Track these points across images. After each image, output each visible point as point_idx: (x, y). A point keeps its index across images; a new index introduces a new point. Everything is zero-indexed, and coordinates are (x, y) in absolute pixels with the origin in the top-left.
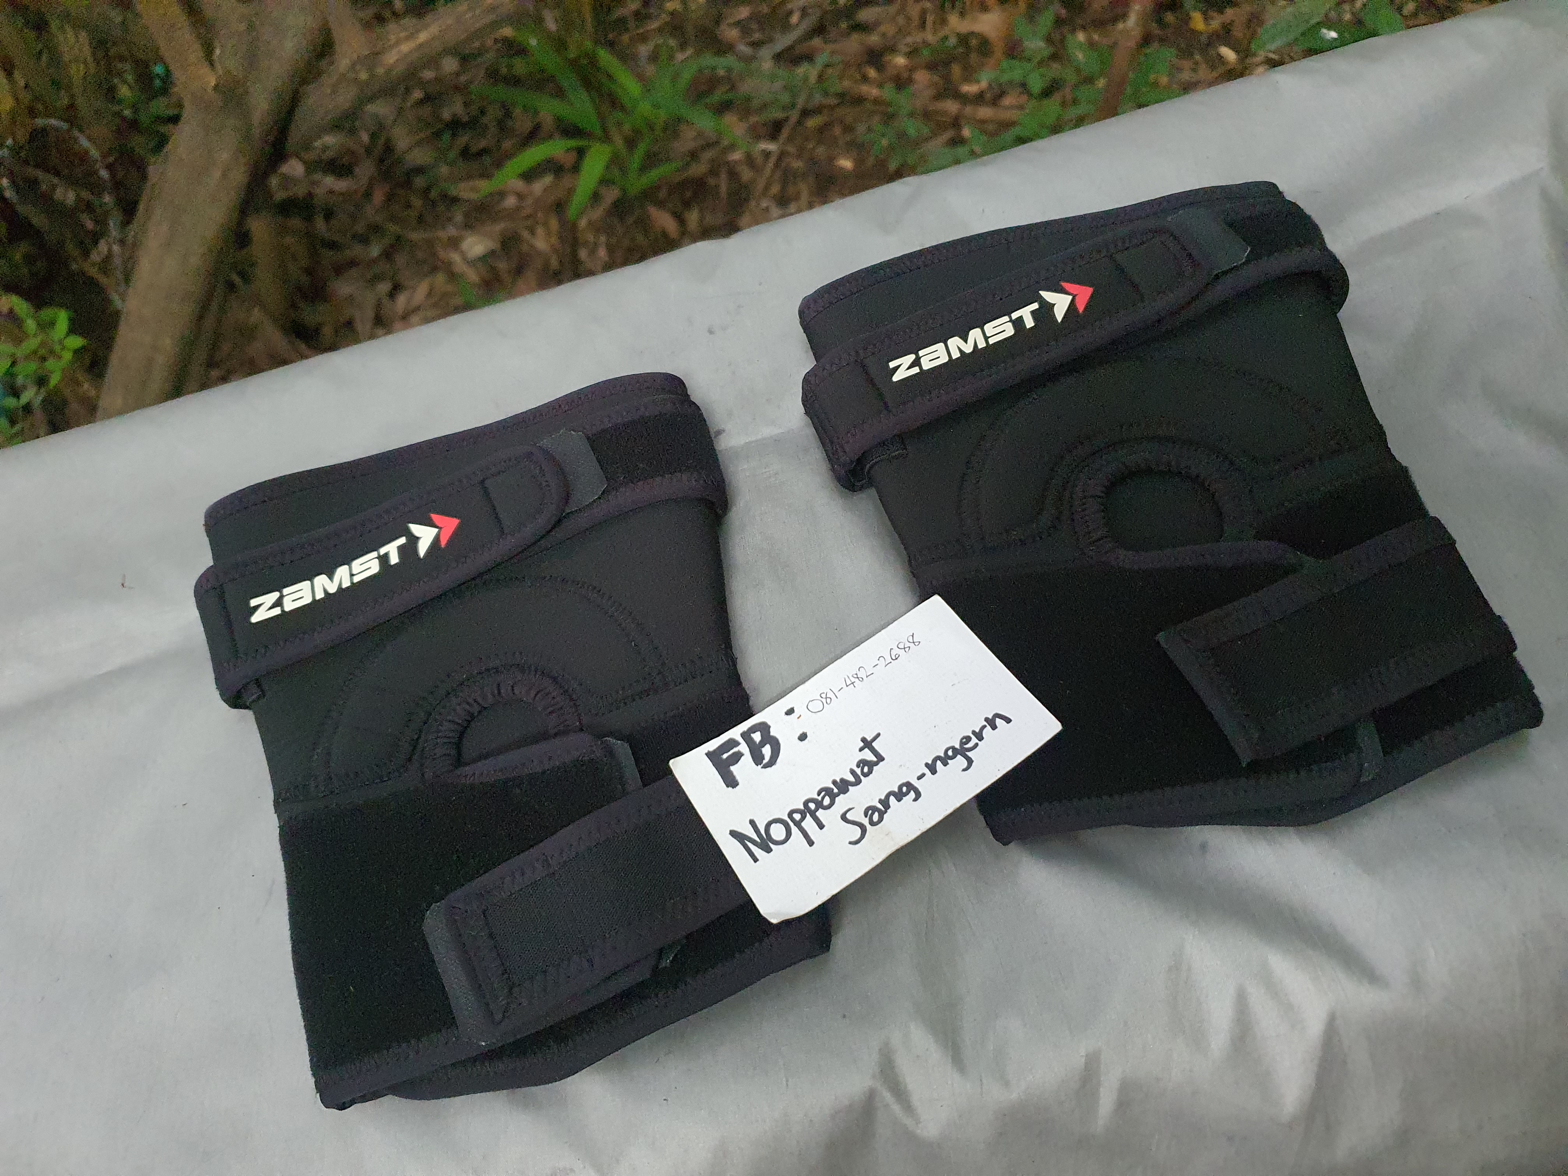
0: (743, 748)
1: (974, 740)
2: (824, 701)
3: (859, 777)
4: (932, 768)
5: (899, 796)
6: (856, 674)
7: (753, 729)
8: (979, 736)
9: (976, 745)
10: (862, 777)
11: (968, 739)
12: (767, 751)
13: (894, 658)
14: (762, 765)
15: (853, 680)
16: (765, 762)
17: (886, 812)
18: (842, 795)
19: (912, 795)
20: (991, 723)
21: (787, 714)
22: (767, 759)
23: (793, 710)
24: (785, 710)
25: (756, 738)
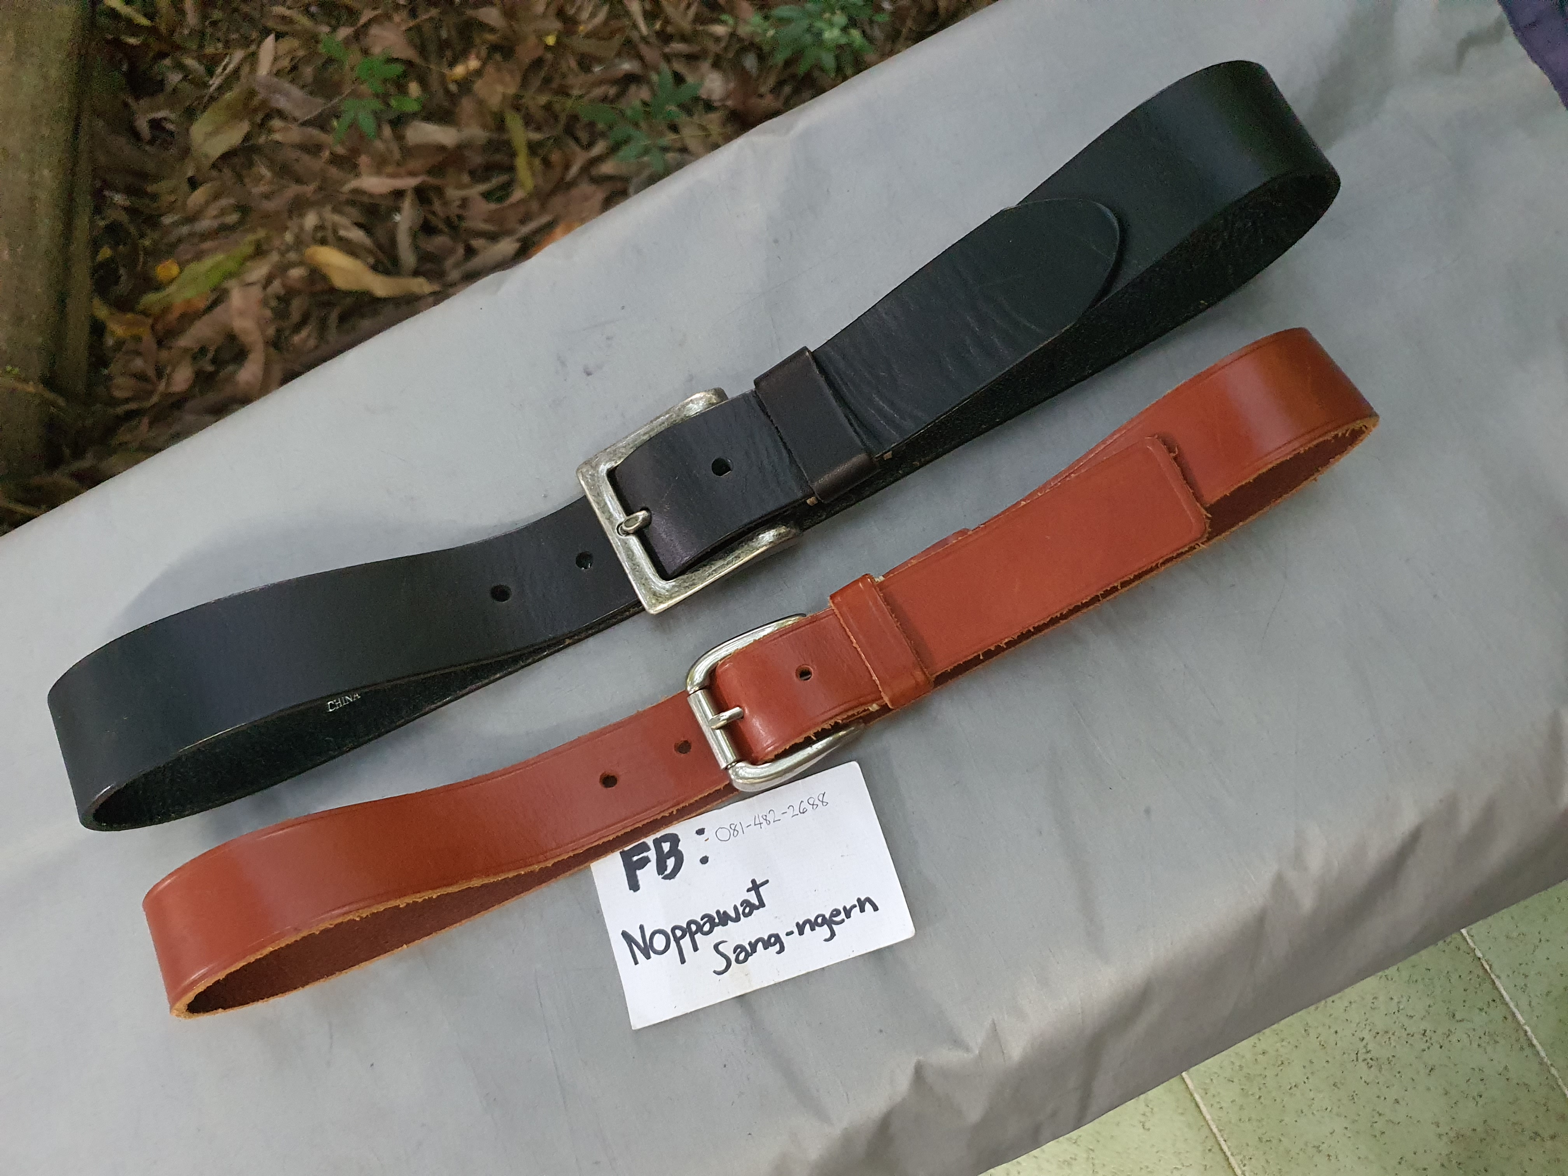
0: (652, 854)
1: (843, 916)
2: (732, 831)
3: (740, 914)
4: (801, 929)
5: (767, 944)
6: (766, 816)
7: (665, 838)
8: (848, 913)
9: (843, 920)
10: (742, 916)
11: (838, 913)
12: (671, 863)
13: (801, 811)
14: (663, 876)
15: (762, 820)
16: (666, 872)
17: (751, 955)
18: (720, 926)
19: (777, 947)
20: (861, 904)
21: (697, 833)
22: (668, 871)
23: (703, 831)
24: (697, 828)
25: (666, 848)
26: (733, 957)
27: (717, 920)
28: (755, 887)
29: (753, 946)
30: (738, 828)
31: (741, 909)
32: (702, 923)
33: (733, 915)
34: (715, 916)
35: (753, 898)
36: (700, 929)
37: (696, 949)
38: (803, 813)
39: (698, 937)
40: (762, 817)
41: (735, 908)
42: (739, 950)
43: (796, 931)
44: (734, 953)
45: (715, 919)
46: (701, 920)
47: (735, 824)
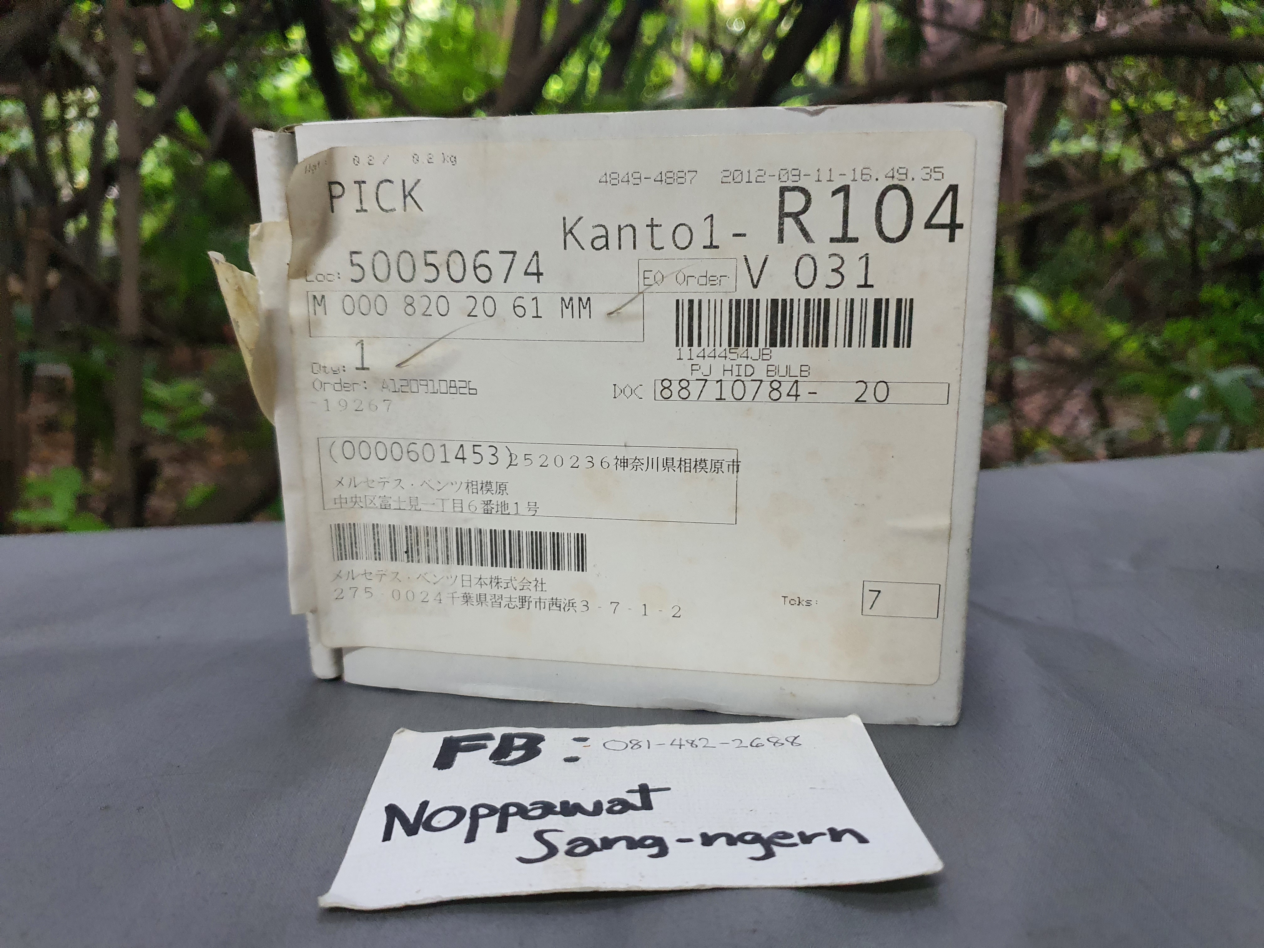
0: (493, 745)
1: (796, 839)
2: (630, 745)
3: (602, 810)
4: (707, 840)
5: (637, 844)
6: (693, 741)
7: (523, 736)
8: (809, 839)
9: (795, 845)
10: (604, 812)
11: (789, 836)
12: (516, 755)
13: (754, 744)
14: (496, 761)
15: (684, 743)
16: (503, 760)
17: (601, 850)
18: (560, 816)
19: (655, 850)
20: (838, 835)
21: (575, 739)
22: (509, 759)
23: (585, 740)
24: (577, 736)
25: (518, 742)
26: (563, 847)
27: (558, 809)
28: (644, 791)
29: (609, 844)
30: (644, 745)
31: (606, 806)
32: (530, 808)
33: (590, 808)
34: (558, 805)
36: (523, 812)
37: (502, 828)
38: (756, 746)
39: (513, 820)
40: (687, 741)
41: (598, 803)
42: (580, 842)
43: (698, 840)
44: (569, 844)
45: (556, 807)
46: (531, 805)
47: (639, 741)
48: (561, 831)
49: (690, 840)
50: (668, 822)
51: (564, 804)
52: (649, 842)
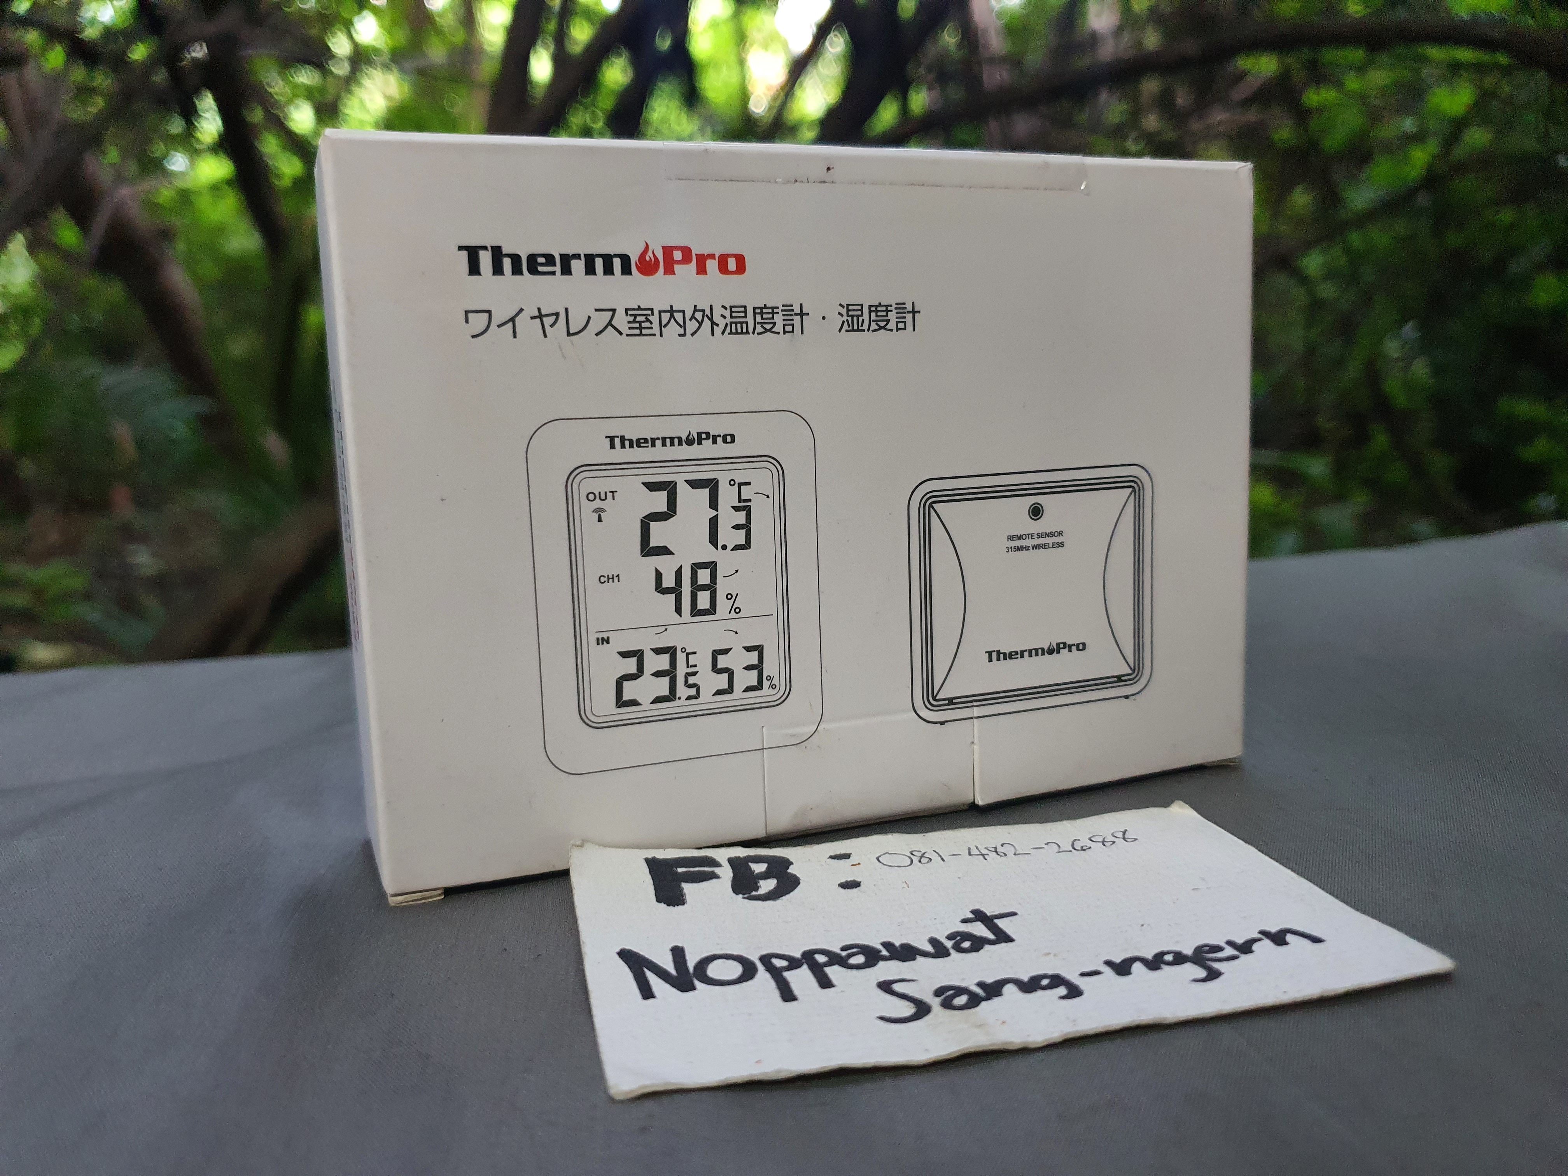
0: (724, 871)
1: (1230, 951)
2: (915, 860)
3: (949, 949)
4: (1119, 969)
5: (1031, 986)
6: (996, 848)
7: (758, 859)
8: (1246, 948)
9: (1235, 957)
10: (952, 951)
11: (1218, 948)
12: (767, 885)
13: (1077, 848)
14: (746, 896)
15: (985, 852)
16: (754, 893)
17: (987, 1000)
18: (896, 962)
19: (1062, 991)
20: (1279, 938)
21: (831, 857)
22: (761, 892)
23: (847, 856)
24: (833, 854)
25: (759, 868)
26: (933, 1001)
27: (885, 953)
28: (983, 918)
29: (993, 990)
30: (933, 856)
31: (949, 944)
32: (844, 954)
34: (880, 947)
35: (980, 930)
36: (838, 960)
37: (825, 983)
38: (1082, 849)
39: (834, 972)
40: (987, 849)
41: (933, 941)
42: (951, 992)
43: (1107, 971)
44: (938, 994)
45: (880, 951)
46: (844, 949)
47: (923, 852)
48: (913, 981)
49: (1096, 973)
50: (1049, 954)
51: (887, 945)
52: (1045, 982)
